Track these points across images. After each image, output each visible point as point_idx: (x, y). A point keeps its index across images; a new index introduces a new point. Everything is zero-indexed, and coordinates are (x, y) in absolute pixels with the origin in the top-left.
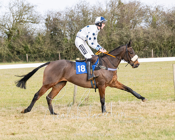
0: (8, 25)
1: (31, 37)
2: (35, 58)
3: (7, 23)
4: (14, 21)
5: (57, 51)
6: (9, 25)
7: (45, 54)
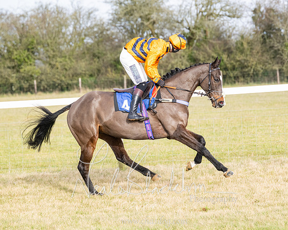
0: (187, 22)
1: (228, 42)
2: (235, 77)
3: (186, 17)
4: (197, 15)
5: (273, 65)
6: (189, 21)
7: (252, 70)
